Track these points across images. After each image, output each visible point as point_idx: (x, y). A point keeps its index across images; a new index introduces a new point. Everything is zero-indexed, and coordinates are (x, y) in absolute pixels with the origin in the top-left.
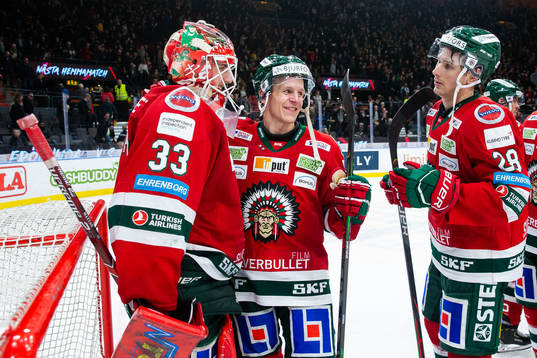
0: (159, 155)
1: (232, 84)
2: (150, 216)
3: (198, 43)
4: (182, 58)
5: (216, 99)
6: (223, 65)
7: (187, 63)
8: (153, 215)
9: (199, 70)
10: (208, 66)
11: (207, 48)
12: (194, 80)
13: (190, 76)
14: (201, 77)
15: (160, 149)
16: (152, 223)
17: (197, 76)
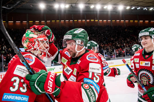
0: (15, 84)
1: (48, 47)
3: (32, 35)
5: (43, 54)
6: (42, 41)
7: (29, 43)
9: (34, 45)
10: (37, 43)
12: (33, 49)
13: (31, 48)
14: (35, 47)
15: (15, 81)
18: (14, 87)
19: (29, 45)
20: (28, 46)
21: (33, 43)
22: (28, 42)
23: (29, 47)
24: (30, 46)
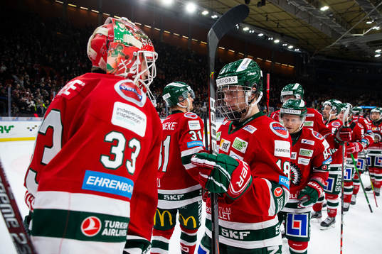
0: (114, 150)
2: (104, 224)
4: (116, 53)
8: (107, 222)
11: (138, 44)
12: (126, 74)
14: (132, 71)
15: (115, 142)
16: (105, 232)
17: (128, 70)
18: (112, 157)
19: (121, 64)
20: (117, 64)
21: (130, 61)
22: (119, 55)
23: (119, 68)
24: (122, 66)
